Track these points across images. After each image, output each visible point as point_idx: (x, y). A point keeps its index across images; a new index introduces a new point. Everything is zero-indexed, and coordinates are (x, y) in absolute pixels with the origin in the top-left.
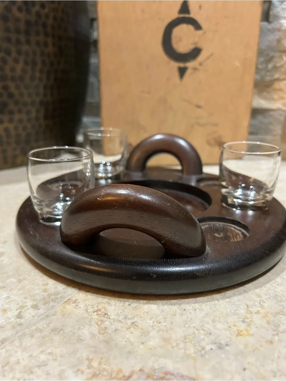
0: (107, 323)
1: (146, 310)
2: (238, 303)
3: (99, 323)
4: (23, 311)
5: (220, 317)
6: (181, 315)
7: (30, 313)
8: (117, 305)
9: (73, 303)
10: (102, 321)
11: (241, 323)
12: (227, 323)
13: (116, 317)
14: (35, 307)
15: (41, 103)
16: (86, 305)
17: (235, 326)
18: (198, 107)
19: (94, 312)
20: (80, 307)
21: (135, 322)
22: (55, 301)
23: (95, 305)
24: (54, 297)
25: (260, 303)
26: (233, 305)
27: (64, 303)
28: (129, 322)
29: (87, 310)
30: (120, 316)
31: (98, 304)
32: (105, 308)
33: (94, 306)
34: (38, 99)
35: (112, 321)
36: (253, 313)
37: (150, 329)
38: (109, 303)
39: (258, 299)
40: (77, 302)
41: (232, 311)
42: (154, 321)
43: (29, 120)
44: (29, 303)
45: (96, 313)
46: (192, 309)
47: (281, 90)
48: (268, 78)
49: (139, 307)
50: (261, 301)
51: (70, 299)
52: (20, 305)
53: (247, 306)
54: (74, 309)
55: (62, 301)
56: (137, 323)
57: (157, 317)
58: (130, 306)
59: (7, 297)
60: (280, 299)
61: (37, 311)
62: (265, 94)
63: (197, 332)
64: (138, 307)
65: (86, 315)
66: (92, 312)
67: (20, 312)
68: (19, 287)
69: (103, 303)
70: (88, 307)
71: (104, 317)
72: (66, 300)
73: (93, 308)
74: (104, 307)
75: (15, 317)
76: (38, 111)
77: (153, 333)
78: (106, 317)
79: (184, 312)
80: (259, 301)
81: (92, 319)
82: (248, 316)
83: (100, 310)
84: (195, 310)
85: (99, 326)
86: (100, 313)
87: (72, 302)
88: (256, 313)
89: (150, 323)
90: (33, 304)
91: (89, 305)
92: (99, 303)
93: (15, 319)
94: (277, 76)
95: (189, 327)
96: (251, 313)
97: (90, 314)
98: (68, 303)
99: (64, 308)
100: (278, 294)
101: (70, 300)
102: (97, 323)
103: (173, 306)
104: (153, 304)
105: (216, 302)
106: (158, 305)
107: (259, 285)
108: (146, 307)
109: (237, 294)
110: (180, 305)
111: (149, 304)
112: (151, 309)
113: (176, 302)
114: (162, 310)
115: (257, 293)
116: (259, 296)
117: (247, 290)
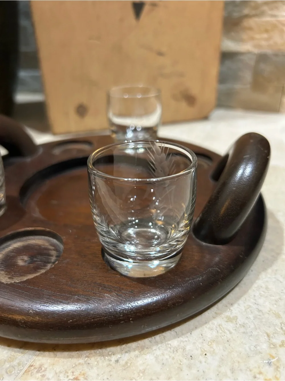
1: (141, 368)
2: (255, 333)
5: (239, 362)
6: (190, 367)
8: (100, 364)
9: (38, 372)
11: (267, 367)
12: (251, 371)
16: (56, 373)
17: (260, 373)
18: (160, 54)
20: (48, 379)
22: (11, 372)
23: (70, 370)
24: (8, 366)
25: (282, 328)
26: (251, 338)
27: (24, 374)
32: (84, 374)
33: (68, 373)
36: (278, 346)
38: (89, 364)
39: (278, 322)
40: (43, 369)
41: (252, 348)
46: (201, 355)
47: (250, 29)
48: (236, 15)
49: (130, 364)
50: (283, 325)
51: (32, 366)
53: (268, 336)
55: (21, 370)
58: (119, 364)
62: (233, 34)
64: (129, 364)
69: (80, 364)
70: (59, 376)
72: (26, 368)
73: (68, 377)
74: (82, 372)
79: (192, 361)
80: (280, 325)
82: (273, 352)
84: (206, 354)
87: (36, 370)
88: (280, 346)
91: (60, 372)
92: (74, 365)
94: (246, 11)
96: (275, 346)
98: (30, 373)
101: (32, 368)
103: (175, 352)
104: (148, 355)
105: (229, 336)
106: (155, 355)
107: (273, 298)
108: (141, 362)
109: (251, 316)
110: (184, 349)
111: (144, 355)
112: (148, 365)
113: (179, 346)
114: (163, 364)
115: (274, 312)
116: (278, 316)
117: (261, 308)
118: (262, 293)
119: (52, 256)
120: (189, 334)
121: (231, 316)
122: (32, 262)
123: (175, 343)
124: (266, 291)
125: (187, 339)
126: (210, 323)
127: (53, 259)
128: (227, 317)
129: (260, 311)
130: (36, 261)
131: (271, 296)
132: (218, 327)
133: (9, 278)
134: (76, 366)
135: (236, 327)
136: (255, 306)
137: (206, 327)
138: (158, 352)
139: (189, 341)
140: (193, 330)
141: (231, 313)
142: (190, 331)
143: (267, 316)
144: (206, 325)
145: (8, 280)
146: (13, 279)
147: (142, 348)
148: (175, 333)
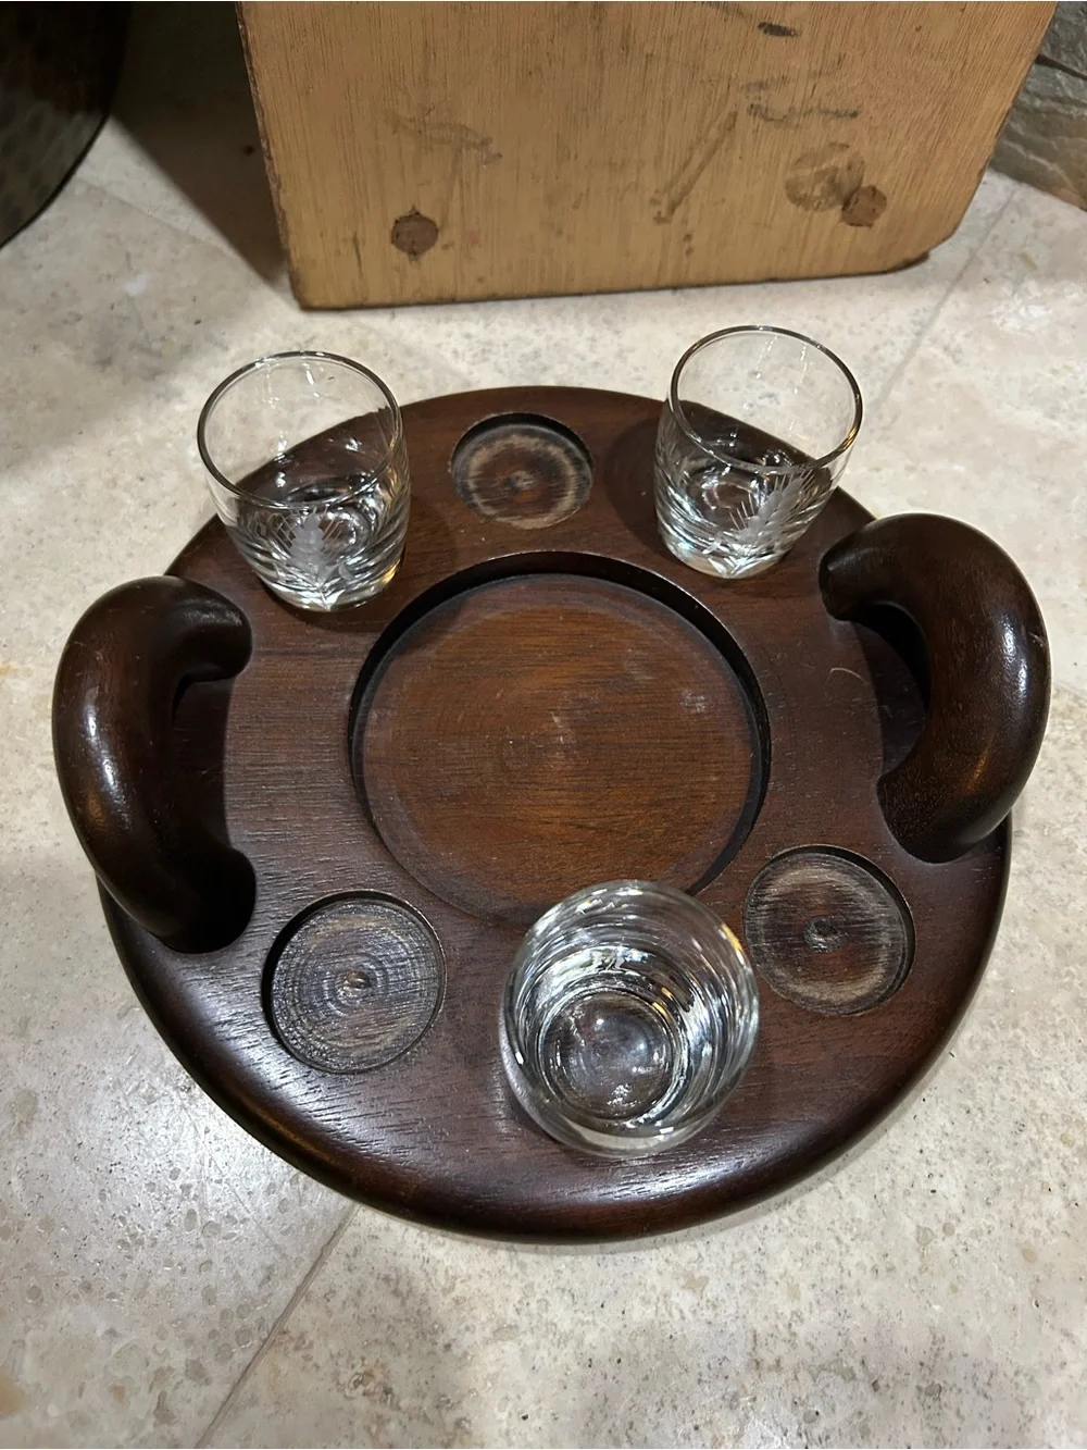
0: (392, 1426)
1: (492, 1370)
3: (374, 1429)
4: (169, 1391)
5: (676, 1391)
6: (582, 1384)
7: (190, 1401)
8: (416, 1347)
9: (297, 1348)
10: (379, 1418)
11: (725, 1413)
12: (693, 1412)
13: (416, 1402)
14: (196, 1372)
16: (332, 1356)
17: (710, 1422)
19: (357, 1383)
20: (317, 1367)
21: (465, 1419)
22: (245, 1342)
23: (357, 1352)
24: (239, 1326)
25: (790, 1326)
26: (718, 1339)
27: (271, 1347)
28: (450, 1419)
29: (336, 1375)
30: (424, 1397)
31: (364, 1348)
32: (383, 1366)
33: (353, 1358)
35: (406, 1420)
36: (765, 1367)
37: (501, 1444)
38: (394, 1343)
40: (307, 1342)
42: (510, 1414)
44: (179, 1358)
45: (361, 1389)
46: (610, 1360)
49: (473, 1356)
50: (795, 1318)
51: (285, 1332)
52: (155, 1368)
53: (755, 1339)
54: (303, 1377)
55: (265, 1340)
56: (469, 1422)
57: (519, 1397)
58: (449, 1352)
59: (107, 1332)
60: (846, 1307)
61: (205, 1390)
64: (469, 1358)
65: (335, 1397)
66: (352, 1385)
67: (162, 1397)
69: (376, 1339)
70: (337, 1364)
71: (385, 1401)
73: (353, 1367)
74: (381, 1361)
75: (154, 1419)
78: (389, 1403)
79: (590, 1372)
80: (789, 1317)
81: (353, 1412)
82: (750, 1380)
83: (370, 1375)
84: (619, 1362)
85: (374, 1438)
86: (371, 1386)
87: (293, 1344)
88: (770, 1369)
89: (500, 1421)
90: (187, 1360)
91: (340, 1355)
92: (365, 1342)
93: (155, 1425)
96: (758, 1366)
97: (347, 1392)
98: (282, 1347)
99: (277, 1371)
100: (846, 1281)
101: (287, 1336)
102: (369, 1430)
103: (562, 1346)
104: (509, 1343)
105: (676, 1325)
106: (522, 1345)
107: (804, 1241)
108: (492, 1357)
109: (738, 1283)
110: (580, 1343)
111: (500, 1343)
112: (504, 1366)
113: (572, 1331)
114: (534, 1368)
115: (790, 1281)
116: (794, 1293)
117: (765, 1264)
118: (786, 1221)
120: (599, 1304)
121: (697, 1276)
123: (566, 1321)
124: (796, 1219)
125: (590, 1317)
128: (687, 1274)
129: (762, 1272)
131: (802, 1234)
132: (662, 1298)
134: (369, 1344)
135: (699, 1304)
136: (754, 1259)
137: (637, 1294)
138: (529, 1339)
139: (595, 1324)
140: (608, 1295)
141: (699, 1268)
142: (604, 1298)
143: (771, 1287)
144: (638, 1290)
148: (571, 1299)
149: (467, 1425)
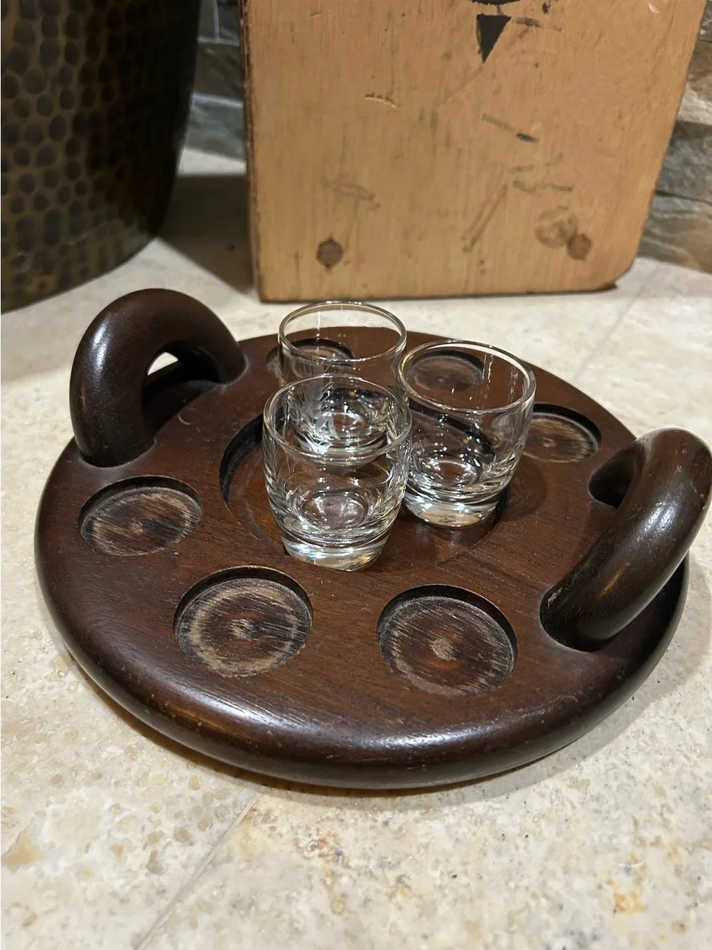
0: (345, 880)
1: (423, 840)
2: (614, 815)
3: (329, 881)
4: (159, 849)
5: (578, 858)
6: (499, 852)
7: (176, 857)
8: (360, 823)
9: (264, 821)
10: (333, 873)
11: (622, 875)
12: (595, 875)
13: (362, 863)
14: (183, 836)
15: (78, 123)
16: (292, 828)
17: (610, 882)
18: (525, 138)
19: (313, 848)
20: (281, 835)
21: (404, 876)
22: (223, 816)
23: (313, 825)
24: (218, 805)
25: (662, 814)
26: (606, 822)
27: (243, 821)
28: (391, 875)
29: (296, 842)
30: (369, 859)
31: (318, 822)
32: (334, 836)
33: (310, 830)
34: (68, 115)
35: (355, 875)
36: (648, 843)
37: (437, 895)
38: (342, 820)
39: (656, 802)
40: (272, 817)
41: (605, 839)
42: (442, 873)
43: (50, 180)
44: (169, 826)
45: (317, 852)
46: (520, 835)
49: (407, 830)
50: (665, 809)
51: (255, 810)
52: (150, 832)
53: (636, 823)
54: (269, 841)
55: (238, 815)
56: (408, 878)
57: (447, 861)
58: (388, 828)
59: (113, 806)
60: (704, 802)
61: (189, 850)
63: (533, 903)
64: (404, 831)
65: (296, 857)
66: (309, 849)
67: (154, 854)
68: (133, 773)
69: (328, 818)
70: (297, 833)
71: (337, 861)
72: (245, 812)
73: (310, 835)
74: (332, 832)
75: (146, 870)
76: (71, 149)
77: (444, 909)
78: (340, 862)
79: (504, 843)
80: (660, 809)
81: (311, 868)
82: (638, 852)
83: (323, 841)
84: (527, 836)
85: (329, 888)
86: (325, 850)
87: (261, 818)
88: (652, 845)
89: (435, 879)
90: (176, 827)
91: (299, 827)
92: (319, 819)
93: (146, 875)
95: (517, 887)
96: (642, 843)
97: (306, 854)
98: (253, 820)
99: (247, 837)
100: (700, 784)
101: (256, 813)
102: (324, 882)
103: (479, 824)
104: (435, 821)
105: (569, 812)
106: (446, 823)
107: (659, 757)
108: (422, 831)
109: (614, 784)
110: (493, 822)
111: (428, 821)
112: (433, 837)
113: (485, 814)
114: (457, 840)
115: (655, 784)
116: (660, 792)
117: (634, 773)
118: (642, 744)
119: (291, 626)
120: (504, 797)
121: (580, 779)
122: (259, 633)
123: (479, 807)
124: (650, 743)
125: (498, 806)
126: (542, 784)
127: (294, 632)
128: (572, 778)
129: (630, 777)
130: (264, 633)
131: (657, 752)
132: (554, 793)
133: (223, 661)
134: (322, 820)
135: (585, 798)
136: (623, 768)
137: (534, 790)
138: (451, 820)
139: (503, 809)
140: (511, 791)
141: (581, 773)
142: (507, 791)
143: (641, 787)
144: (535, 787)
145: (223, 666)
146: (229, 664)
147: (427, 807)
148: (482, 793)
149: (406, 881)
